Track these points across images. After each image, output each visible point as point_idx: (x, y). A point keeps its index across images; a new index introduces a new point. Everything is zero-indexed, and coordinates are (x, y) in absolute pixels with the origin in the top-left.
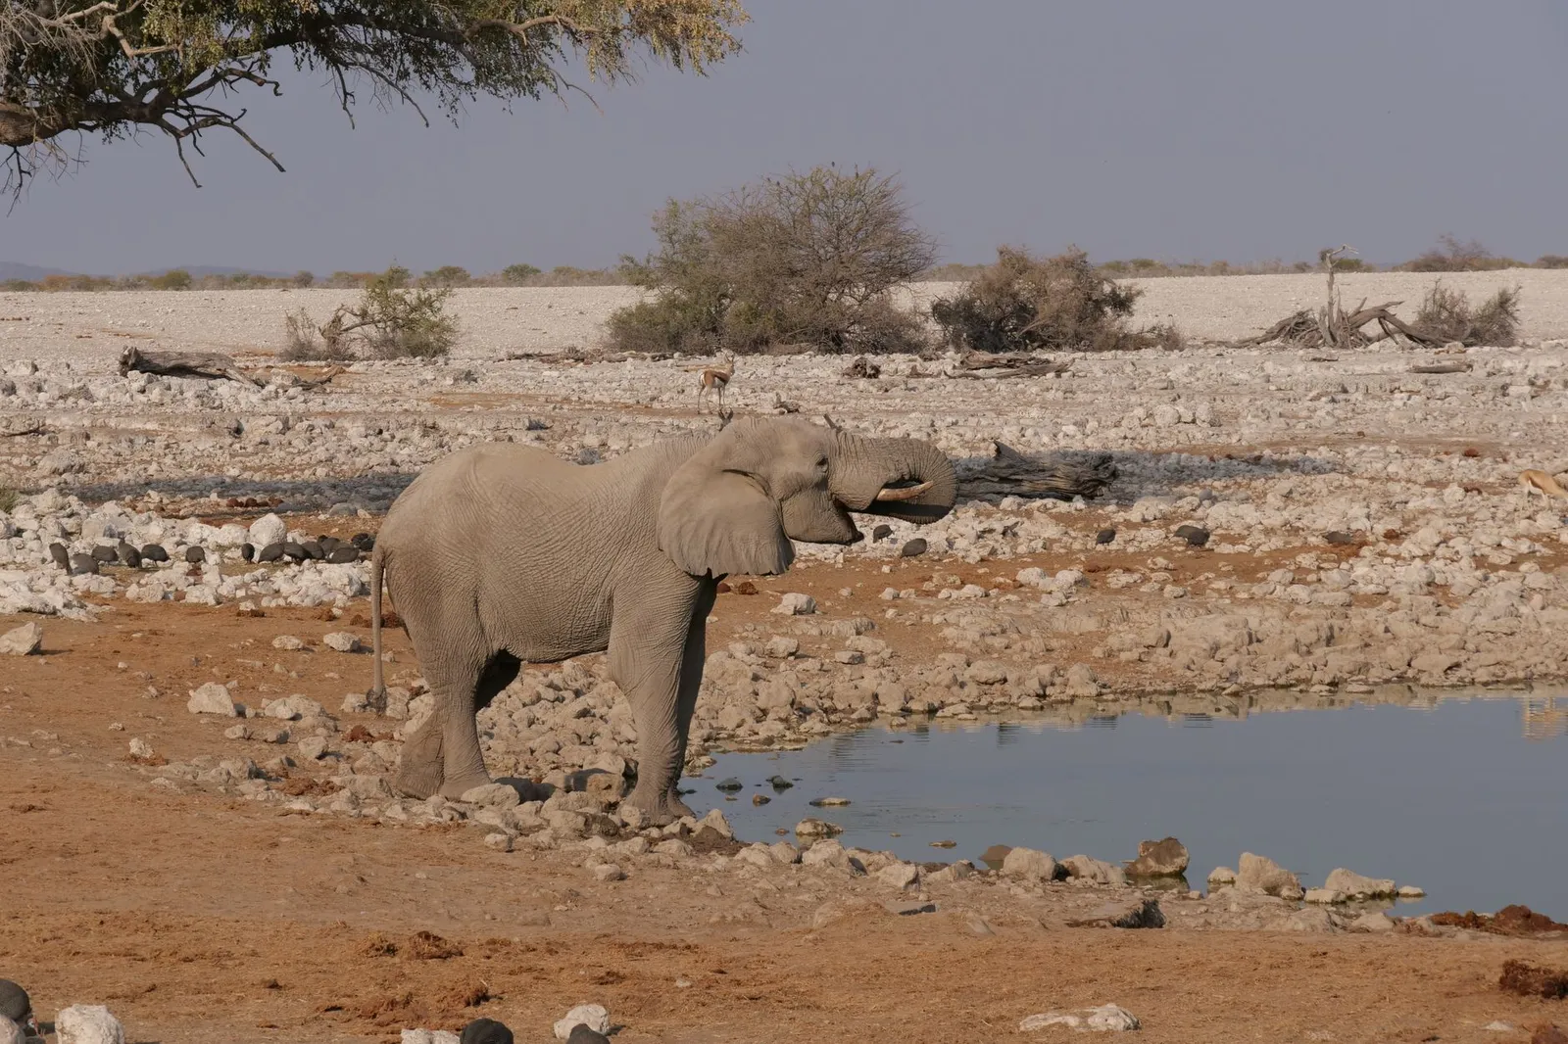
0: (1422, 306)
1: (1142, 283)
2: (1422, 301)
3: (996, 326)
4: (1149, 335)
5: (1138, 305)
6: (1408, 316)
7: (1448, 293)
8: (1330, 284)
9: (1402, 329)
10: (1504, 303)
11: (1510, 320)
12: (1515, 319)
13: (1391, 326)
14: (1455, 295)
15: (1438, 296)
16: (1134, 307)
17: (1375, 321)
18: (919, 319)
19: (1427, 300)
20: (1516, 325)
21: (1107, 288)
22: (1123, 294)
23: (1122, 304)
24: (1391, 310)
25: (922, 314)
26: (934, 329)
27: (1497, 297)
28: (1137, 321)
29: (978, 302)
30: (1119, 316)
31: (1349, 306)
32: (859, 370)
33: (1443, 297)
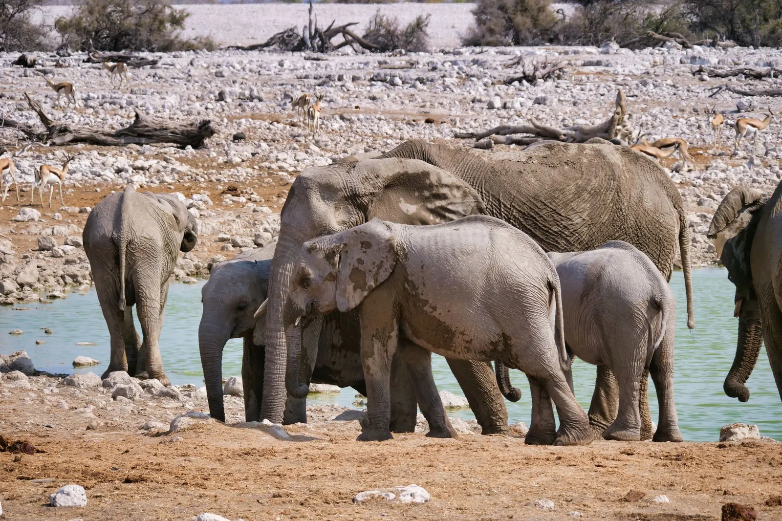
0: (368, 26)
1: (190, 8)
2: (368, 22)
3: (96, 35)
4: (194, 42)
5: (187, 22)
6: (359, 31)
7: (385, 18)
8: (310, 11)
9: (356, 39)
10: (419, 26)
11: (422, 35)
12: (427, 35)
13: (350, 38)
14: (390, 18)
15: (378, 20)
16: (184, 23)
17: (341, 35)
18: (46, 29)
19: (371, 22)
20: (427, 39)
21: (168, 11)
22: (178, 16)
23: (177, 21)
24: (349, 28)
25: (48, 26)
26: (55, 36)
27: (415, 21)
28: (187, 33)
29: (84, 20)
30: (175, 29)
31: (323, 26)
32: (22, 62)
33: (381, 20)
